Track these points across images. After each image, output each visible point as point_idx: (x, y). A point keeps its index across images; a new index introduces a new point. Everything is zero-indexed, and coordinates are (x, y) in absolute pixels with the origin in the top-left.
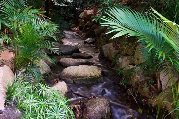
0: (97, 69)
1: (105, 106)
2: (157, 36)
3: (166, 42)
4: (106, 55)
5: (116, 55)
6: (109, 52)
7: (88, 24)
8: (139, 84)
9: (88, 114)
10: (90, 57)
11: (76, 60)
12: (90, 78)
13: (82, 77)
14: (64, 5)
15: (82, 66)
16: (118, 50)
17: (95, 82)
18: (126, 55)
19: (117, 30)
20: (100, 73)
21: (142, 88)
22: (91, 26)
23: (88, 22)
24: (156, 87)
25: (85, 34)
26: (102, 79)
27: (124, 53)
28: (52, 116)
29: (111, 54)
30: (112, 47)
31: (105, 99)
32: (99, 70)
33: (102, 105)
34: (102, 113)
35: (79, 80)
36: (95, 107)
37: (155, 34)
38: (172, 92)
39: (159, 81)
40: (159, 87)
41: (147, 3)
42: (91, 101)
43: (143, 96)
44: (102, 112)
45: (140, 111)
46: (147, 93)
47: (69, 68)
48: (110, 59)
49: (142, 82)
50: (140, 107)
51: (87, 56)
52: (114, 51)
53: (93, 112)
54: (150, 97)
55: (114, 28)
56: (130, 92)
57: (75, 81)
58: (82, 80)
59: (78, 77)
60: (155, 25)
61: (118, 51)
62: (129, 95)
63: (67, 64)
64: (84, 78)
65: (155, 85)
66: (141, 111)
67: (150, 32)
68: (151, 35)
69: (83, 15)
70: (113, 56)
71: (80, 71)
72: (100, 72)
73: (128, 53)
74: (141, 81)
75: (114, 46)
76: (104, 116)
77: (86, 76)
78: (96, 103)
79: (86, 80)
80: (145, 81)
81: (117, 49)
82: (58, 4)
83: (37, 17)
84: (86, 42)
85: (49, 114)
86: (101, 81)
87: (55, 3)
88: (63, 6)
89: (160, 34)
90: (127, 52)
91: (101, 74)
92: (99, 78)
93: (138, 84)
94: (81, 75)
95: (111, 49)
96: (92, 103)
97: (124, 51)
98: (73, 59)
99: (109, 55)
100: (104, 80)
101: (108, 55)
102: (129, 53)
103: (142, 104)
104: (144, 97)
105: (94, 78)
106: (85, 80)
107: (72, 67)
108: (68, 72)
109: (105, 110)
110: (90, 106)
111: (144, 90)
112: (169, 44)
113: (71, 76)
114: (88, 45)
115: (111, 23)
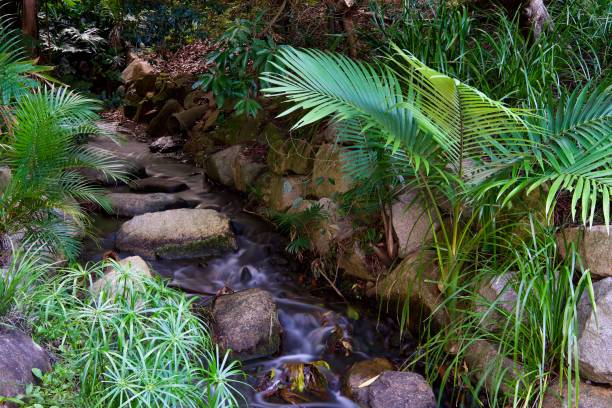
0: (217, 218)
1: (265, 309)
2: (400, 117)
3: (421, 131)
4: (225, 180)
5: (255, 179)
6: (234, 169)
7: (150, 100)
8: (340, 244)
9: (223, 334)
10: (183, 188)
11: (148, 198)
12: (200, 243)
13: (180, 242)
14: (73, 50)
15: (173, 211)
16: (258, 162)
17: (216, 252)
18: (291, 173)
19: (306, 105)
20: (227, 226)
21: (347, 255)
22: (161, 104)
23: (150, 94)
24: (385, 249)
25: (144, 127)
26: (233, 242)
27: (282, 169)
28: (163, 344)
29: (241, 174)
30: (243, 157)
31: (261, 292)
32: (222, 218)
33: (258, 309)
34: (261, 329)
35: (170, 249)
36: (241, 314)
37: (394, 111)
38: (437, 256)
39: (390, 233)
40: (391, 249)
41: (340, 35)
42: (225, 300)
43: (351, 276)
44: (262, 327)
45: (353, 313)
46: (361, 267)
47: (136, 219)
48: (239, 188)
49: (348, 239)
50: (351, 305)
51: (175, 184)
52: (250, 167)
53: (238, 329)
54: (370, 277)
55: (296, 100)
56: (317, 269)
57: (161, 252)
58: (180, 249)
59: (166, 242)
60: (392, 91)
61: (261, 165)
62: (315, 276)
63: (126, 211)
64: (185, 244)
65: (382, 244)
66: (356, 314)
67: (384, 106)
68: (386, 114)
69: (130, 75)
70: (247, 179)
71: (169, 225)
72: (225, 224)
73: (294, 170)
74: (342, 237)
75: (245, 154)
76: (266, 335)
77: (190, 239)
78: (240, 303)
79: (191, 248)
80: (354, 235)
81: (255, 160)
82: (56, 48)
83: (33, 84)
84: (154, 150)
85: (154, 338)
86: (231, 248)
87: (46, 44)
88: (70, 53)
89: (406, 109)
90: (292, 165)
91: (230, 229)
92: (226, 239)
93: (337, 247)
94: (175, 236)
95: (241, 162)
96: (229, 306)
97: (283, 165)
98: (138, 196)
99: (235, 179)
100: (237, 243)
101: (233, 179)
102: (298, 169)
103: (353, 295)
104: (354, 279)
105: (212, 241)
106: (187, 249)
107: (147, 217)
108: (138, 232)
109: (268, 320)
110: (223, 313)
111: (353, 261)
112: (430, 136)
113: (145, 240)
114: (162, 156)
115: (287, 88)
